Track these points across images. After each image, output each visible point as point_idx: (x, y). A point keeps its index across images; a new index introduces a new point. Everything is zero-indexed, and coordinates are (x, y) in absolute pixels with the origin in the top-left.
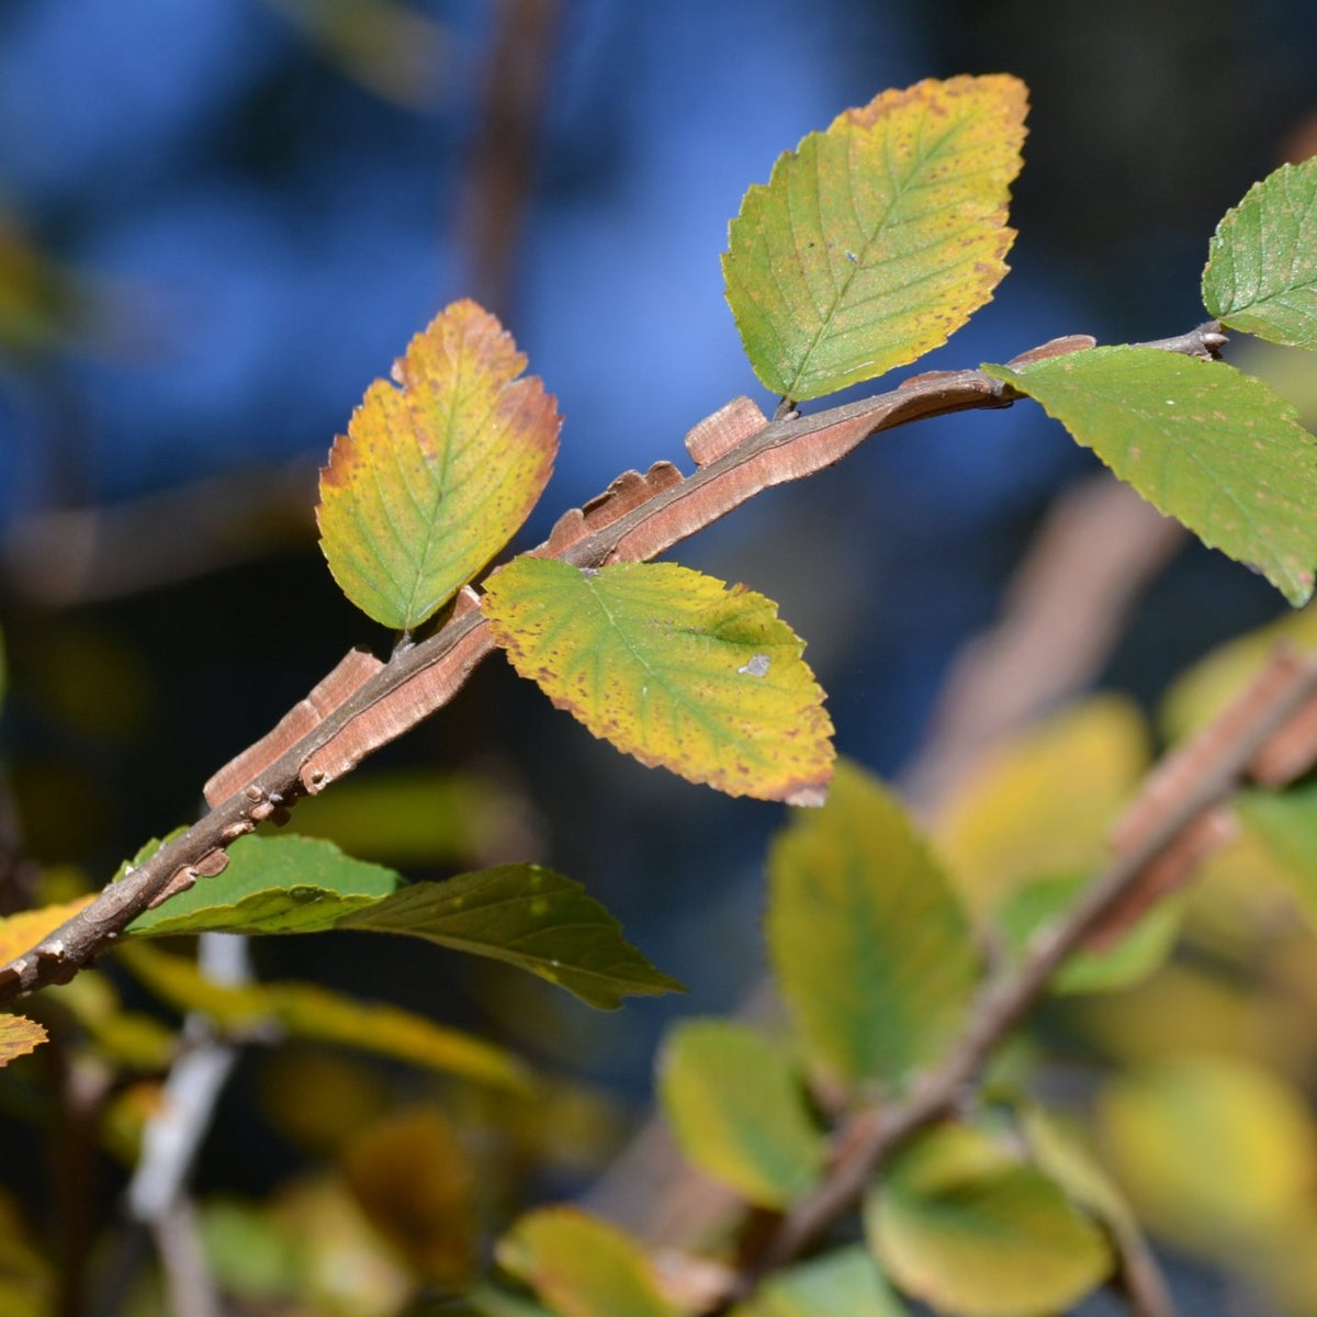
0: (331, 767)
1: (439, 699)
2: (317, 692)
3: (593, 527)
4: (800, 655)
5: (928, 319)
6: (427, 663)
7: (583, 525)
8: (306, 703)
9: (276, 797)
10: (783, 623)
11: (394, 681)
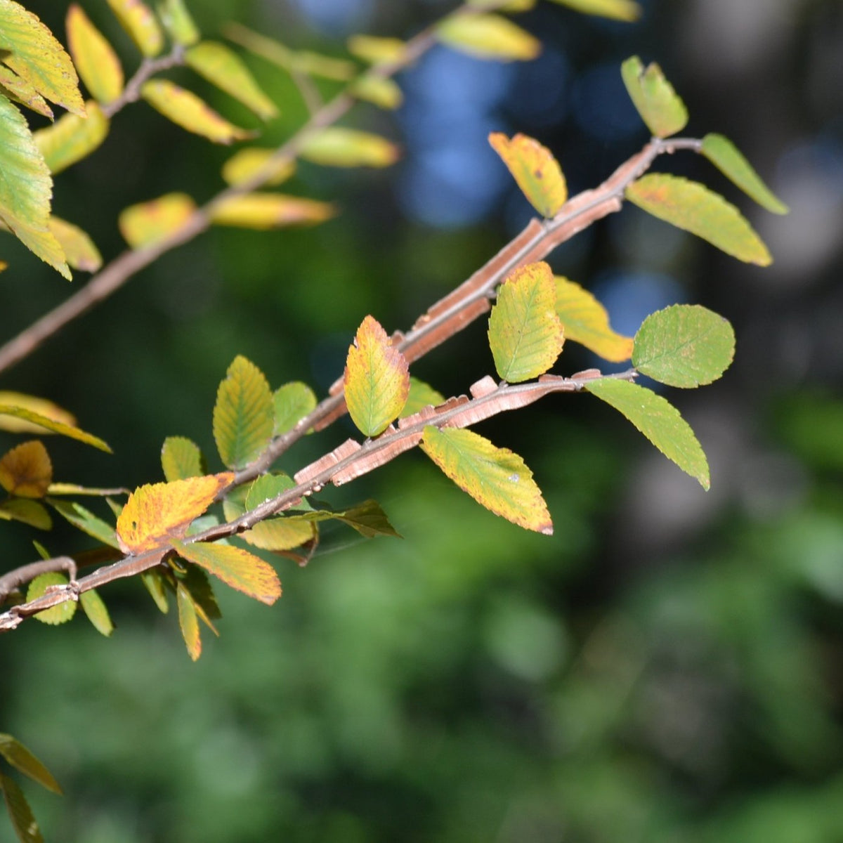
0: (344, 478)
1: (383, 462)
2: (336, 451)
3: (437, 412)
4: (531, 476)
5: (544, 356)
6: (377, 449)
7: (434, 411)
8: (332, 454)
9: (322, 484)
10: (525, 466)
11: (366, 453)
